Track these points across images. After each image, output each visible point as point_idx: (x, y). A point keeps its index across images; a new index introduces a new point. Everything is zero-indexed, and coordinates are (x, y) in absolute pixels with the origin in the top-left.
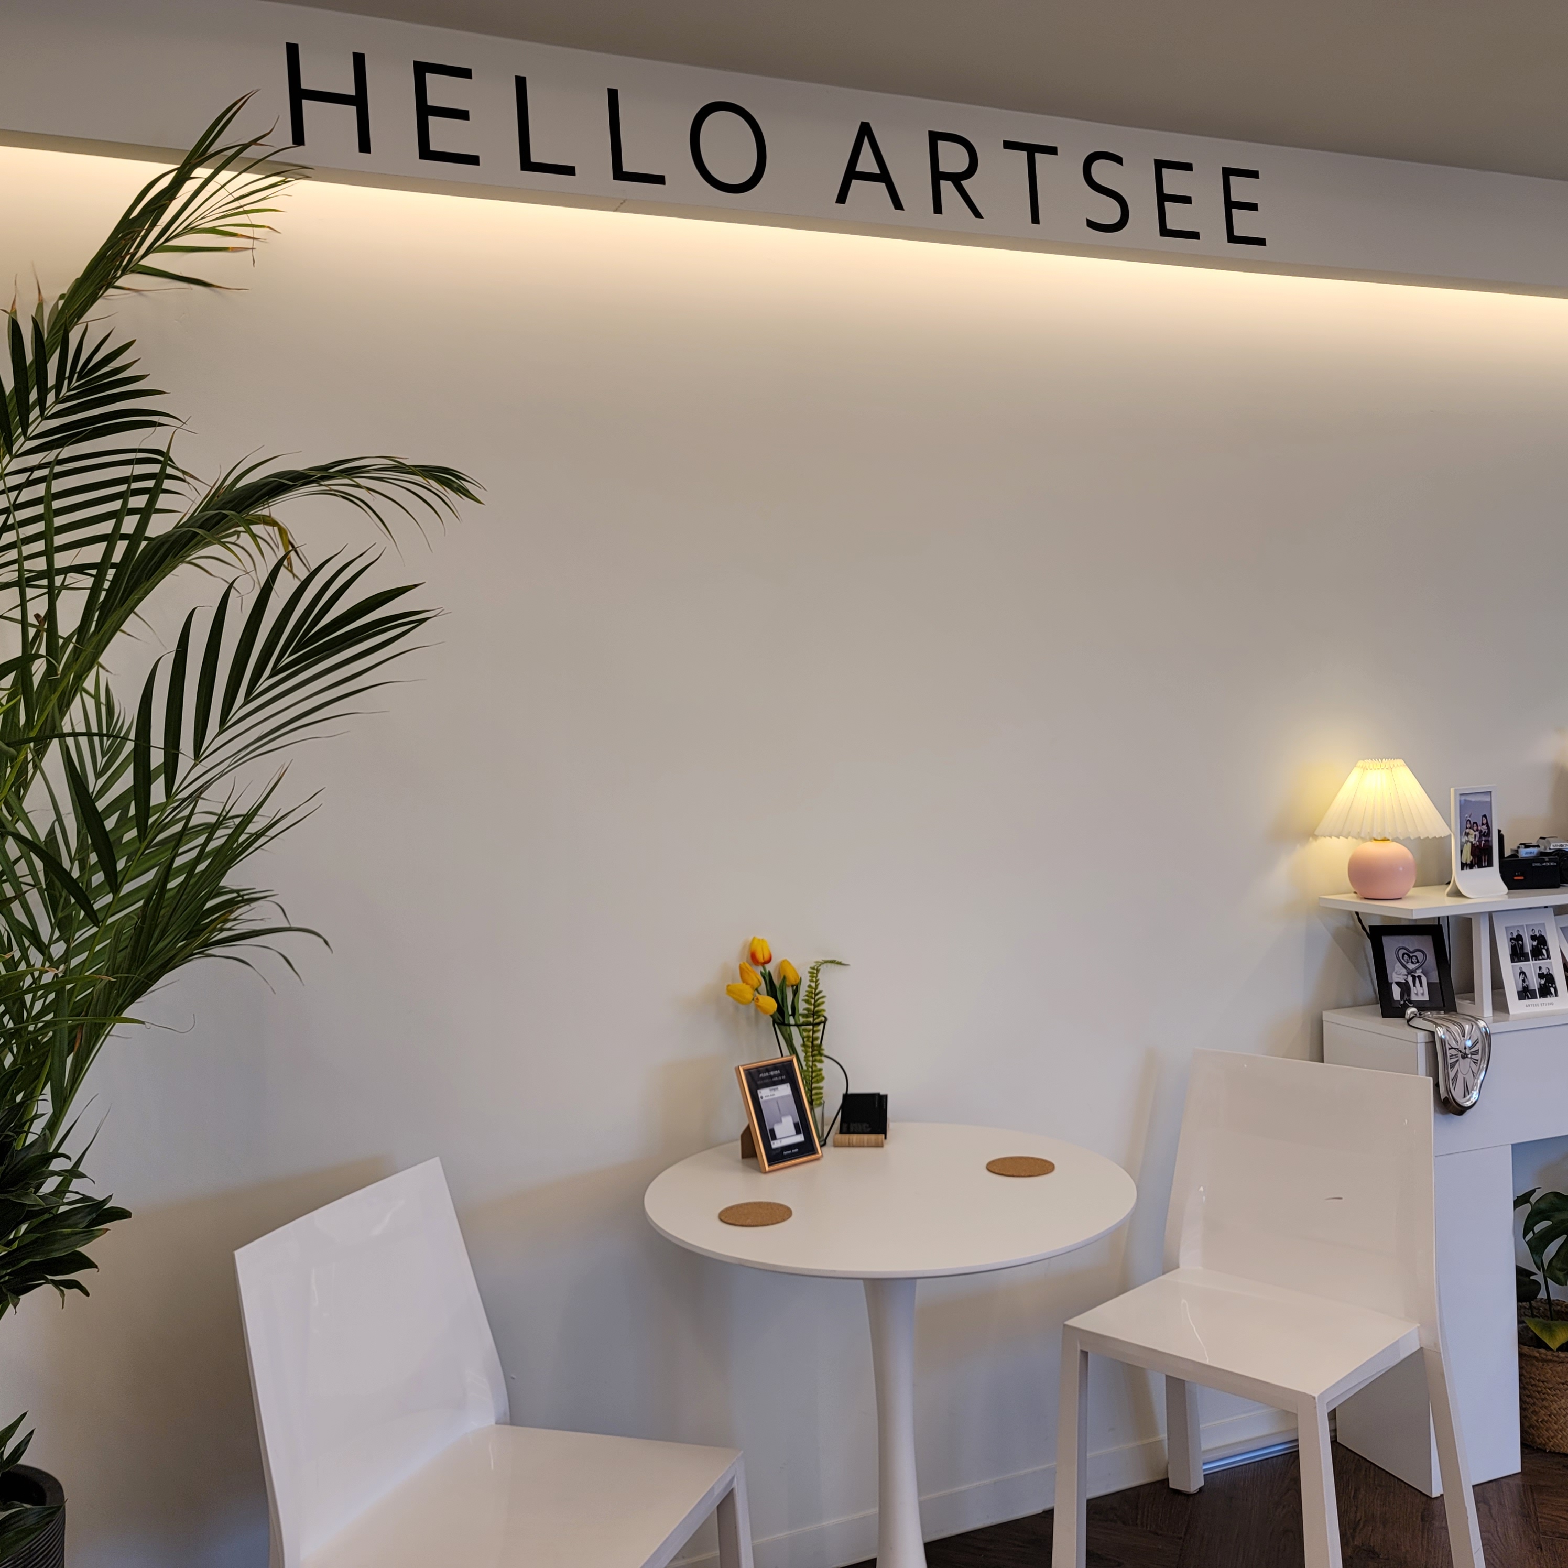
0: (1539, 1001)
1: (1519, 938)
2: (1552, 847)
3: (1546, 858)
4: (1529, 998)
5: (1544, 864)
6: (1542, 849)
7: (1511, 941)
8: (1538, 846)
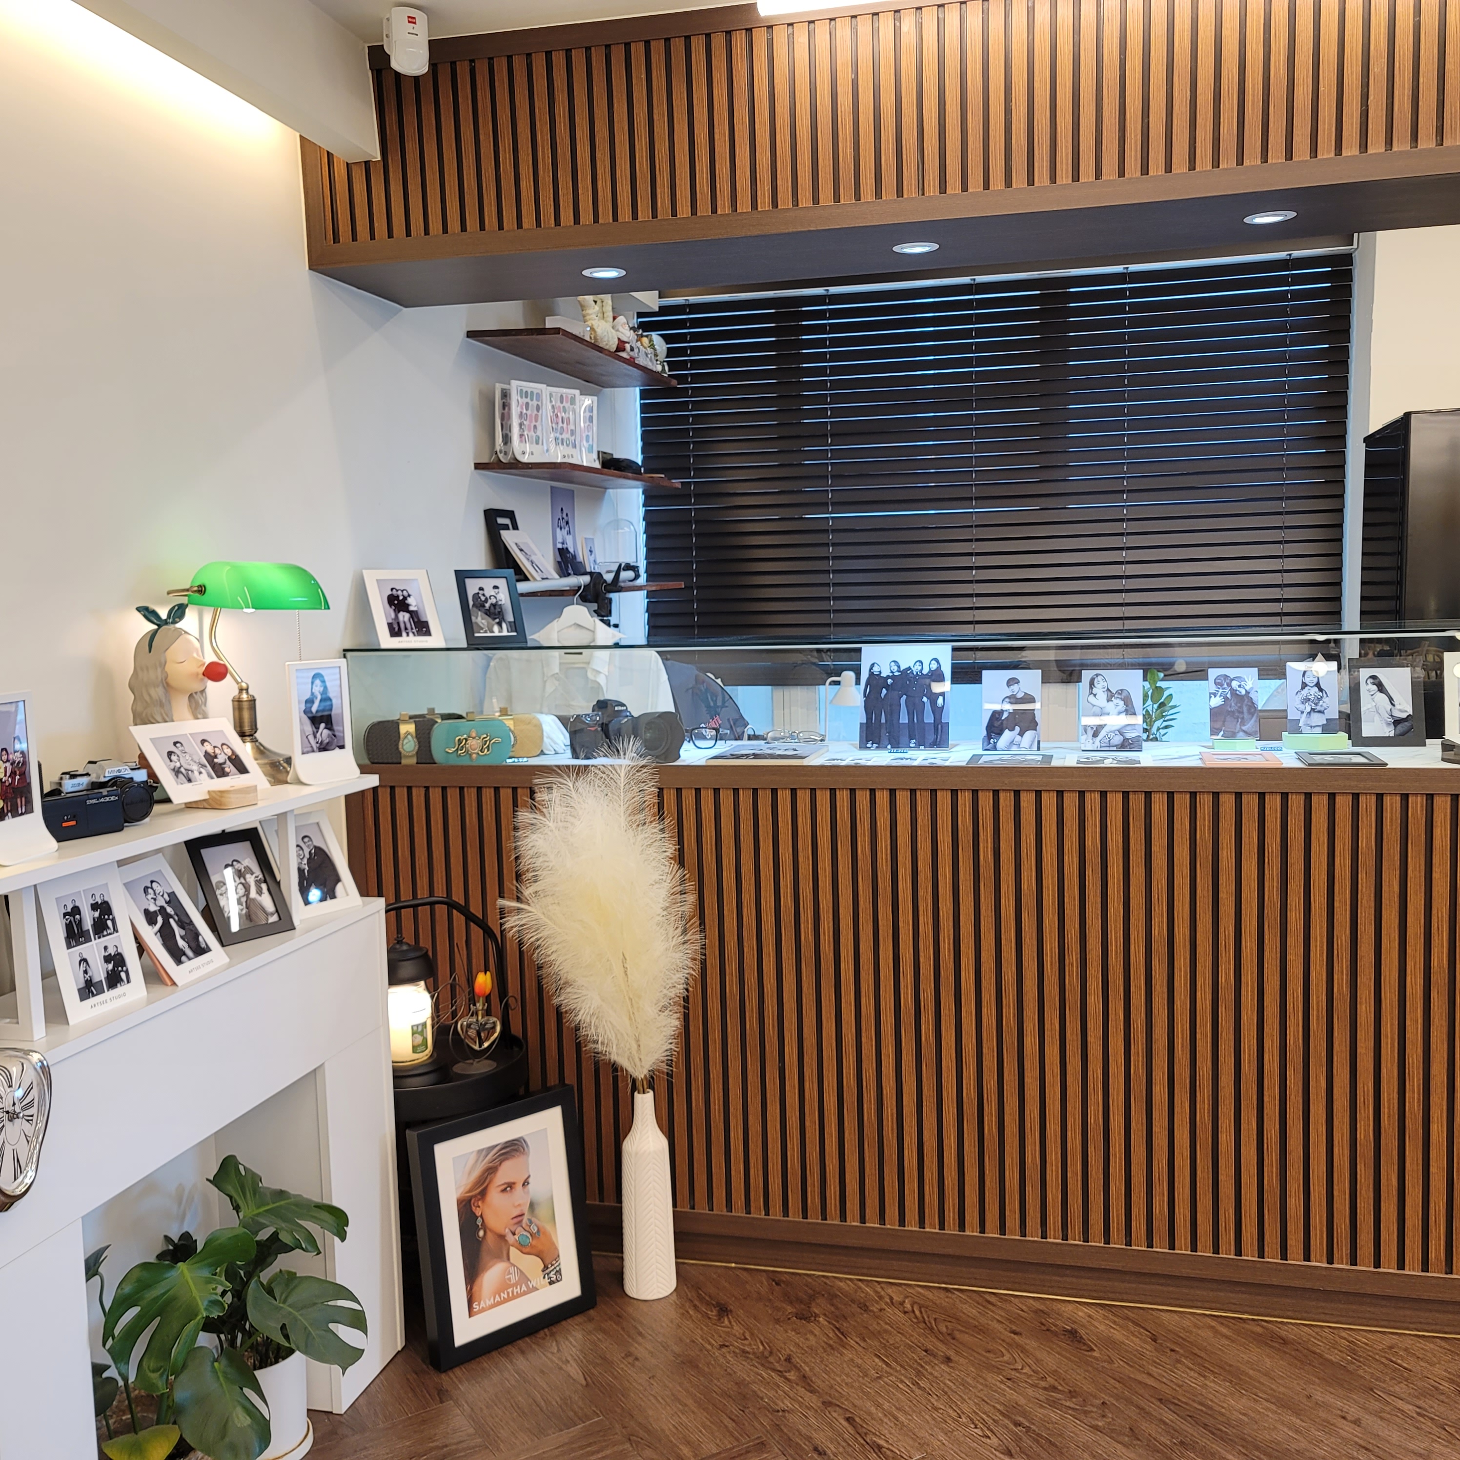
0: (108, 994)
1: (76, 910)
2: (107, 775)
3: (104, 791)
4: (93, 995)
5: (102, 800)
6: (93, 778)
7: (64, 917)
8: (88, 774)
